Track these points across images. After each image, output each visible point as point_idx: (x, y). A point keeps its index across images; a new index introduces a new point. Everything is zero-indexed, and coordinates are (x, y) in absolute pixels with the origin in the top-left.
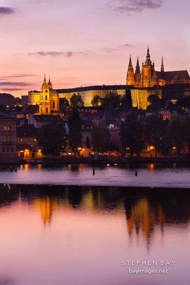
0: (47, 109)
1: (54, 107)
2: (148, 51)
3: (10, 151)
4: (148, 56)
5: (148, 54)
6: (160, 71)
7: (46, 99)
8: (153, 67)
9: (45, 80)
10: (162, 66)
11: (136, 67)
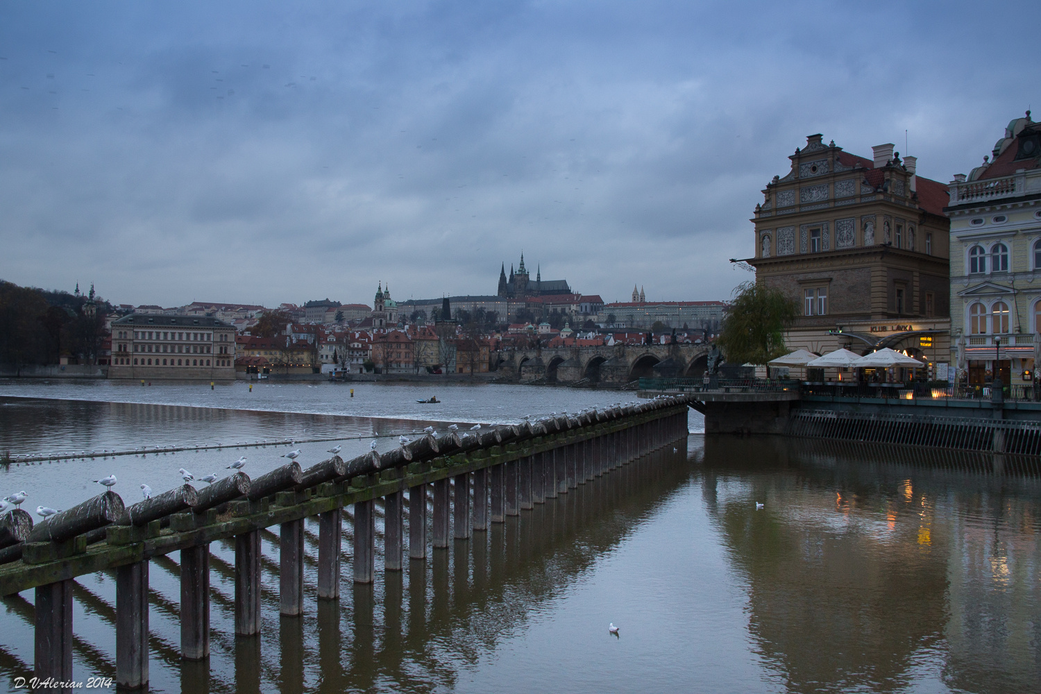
0: (381, 321)
1: (391, 319)
2: (522, 258)
3: (226, 364)
4: (522, 264)
5: (522, 260)
6: (536, 280)
7: (381, 310)
8: (528, 275)
9: (380, 288)
10: (539, 275)
11: (511, 276)
